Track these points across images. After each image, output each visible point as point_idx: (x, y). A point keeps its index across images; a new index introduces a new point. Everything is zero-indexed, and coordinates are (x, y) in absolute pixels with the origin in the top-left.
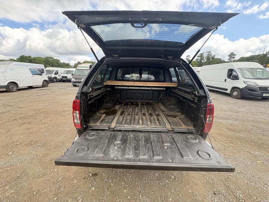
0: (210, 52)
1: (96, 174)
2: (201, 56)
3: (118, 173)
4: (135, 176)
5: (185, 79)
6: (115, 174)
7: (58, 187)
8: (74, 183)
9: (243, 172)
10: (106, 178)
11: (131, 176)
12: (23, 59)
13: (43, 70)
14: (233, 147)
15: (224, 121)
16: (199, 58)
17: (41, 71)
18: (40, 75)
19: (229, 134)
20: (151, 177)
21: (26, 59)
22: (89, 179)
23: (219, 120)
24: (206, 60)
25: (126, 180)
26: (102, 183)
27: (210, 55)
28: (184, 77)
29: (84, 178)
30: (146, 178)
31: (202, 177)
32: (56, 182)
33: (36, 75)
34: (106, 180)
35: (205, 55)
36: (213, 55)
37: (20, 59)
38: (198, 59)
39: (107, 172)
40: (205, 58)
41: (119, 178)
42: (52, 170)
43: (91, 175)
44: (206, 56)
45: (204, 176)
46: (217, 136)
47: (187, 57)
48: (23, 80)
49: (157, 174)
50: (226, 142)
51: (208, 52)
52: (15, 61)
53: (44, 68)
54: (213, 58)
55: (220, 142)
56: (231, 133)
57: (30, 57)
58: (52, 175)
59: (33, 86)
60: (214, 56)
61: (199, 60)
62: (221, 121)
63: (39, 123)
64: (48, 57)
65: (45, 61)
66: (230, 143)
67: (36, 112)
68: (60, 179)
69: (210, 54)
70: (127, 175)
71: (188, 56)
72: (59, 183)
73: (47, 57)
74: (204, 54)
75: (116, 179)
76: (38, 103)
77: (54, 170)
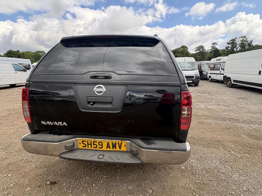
0: (245, 37)
1: (55, 182)
2: (232, 43)
3: (82, 183)
4: (102, 187)
5: (207, 73)
6: (78, 184)
7: (6, 193)
8: (26, 190)
9: (250, 190)
10: (66, 188)
11: (96, 188)
12: (10, 54)
13: (30, 66)
14: (248, 158)
15: (247, 126)
16: (230, 45)
17: (28, 67)
18: (24, 71)
19: (248, 141)
20: (122, 190)
21: (13, 54)
22: (45, 187)
23: (240, 124)
24: (239, 48)
25: (89, 191)
26: (59, 193)
27: (245, 41)
28: (206, 71)
29: (39, 186)
30: (115, 190)
31: (191, 193)
32: (6, 188)
33: (20, 71)
34: (65, 190)
35: (238, 42)
36: (250, 41)
37: (7, 55)
38: (228, 47)
39: (69, 180)
40: (238, 46)
41: (81, 188)
42: (5, 175)
43: (48, 183)
44: (240, 42)
45: (193, 193)
46: (230, 144)
47: (212, 45)
48: (4, 78)
49: (131, 186)
50: (241, 152)
51: (242, 37)
52: (2, 56)
53: (30, 63)
54: (249, 45)
55: (231, 151)
56: (252, 141)
57: (18, 51)
58: (4, 180)
59: (16, 84)
60: (251, 43)
61: (229, 49)
62: (243, 125)
63: (9, 124)
64: (39, 52)
65: (35, 56)
66: (246, 153)
67: (11, 112)
68: (12, 185)
69: (245, 39)
70: (93, 186)
71: (214, 43)
72: (9, 190)
73: (37, 52)
74: (237, 40)
75: (78, 189)
76: (16, 102)
77: (8, 175)
